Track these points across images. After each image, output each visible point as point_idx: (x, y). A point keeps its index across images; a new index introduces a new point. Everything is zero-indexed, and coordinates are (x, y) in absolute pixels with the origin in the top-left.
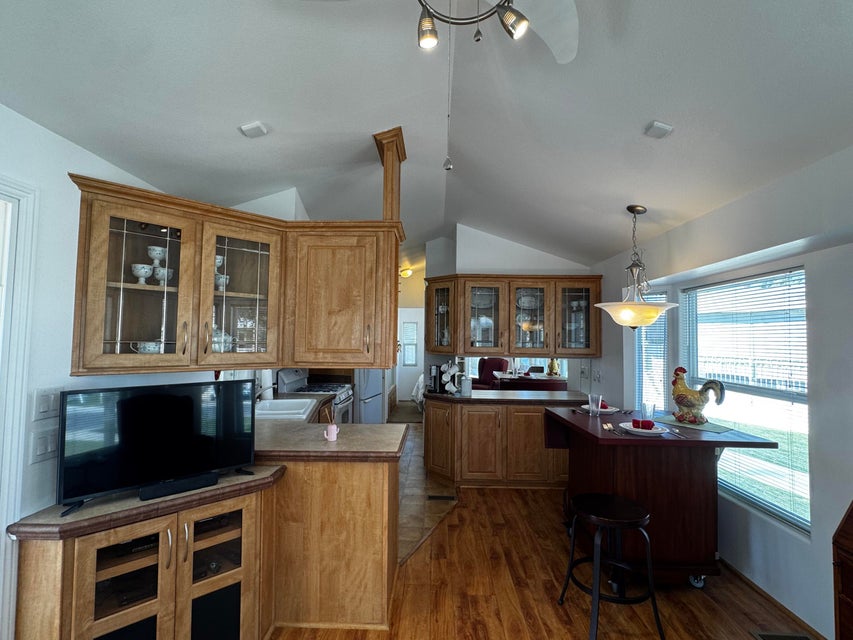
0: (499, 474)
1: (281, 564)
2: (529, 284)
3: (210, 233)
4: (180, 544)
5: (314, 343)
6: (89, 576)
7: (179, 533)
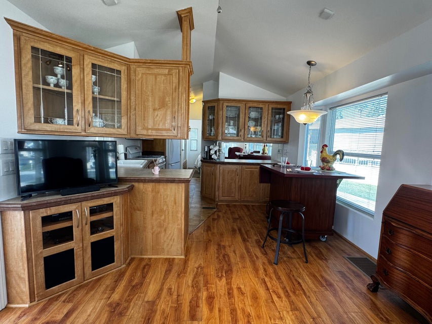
0: (237, 197)
1: (133, 230)
2: (255, 105)
3: (88, 61)
4: (83, 217)
5: (146, 125)
6: (38, 229)
7: (82, 213)
